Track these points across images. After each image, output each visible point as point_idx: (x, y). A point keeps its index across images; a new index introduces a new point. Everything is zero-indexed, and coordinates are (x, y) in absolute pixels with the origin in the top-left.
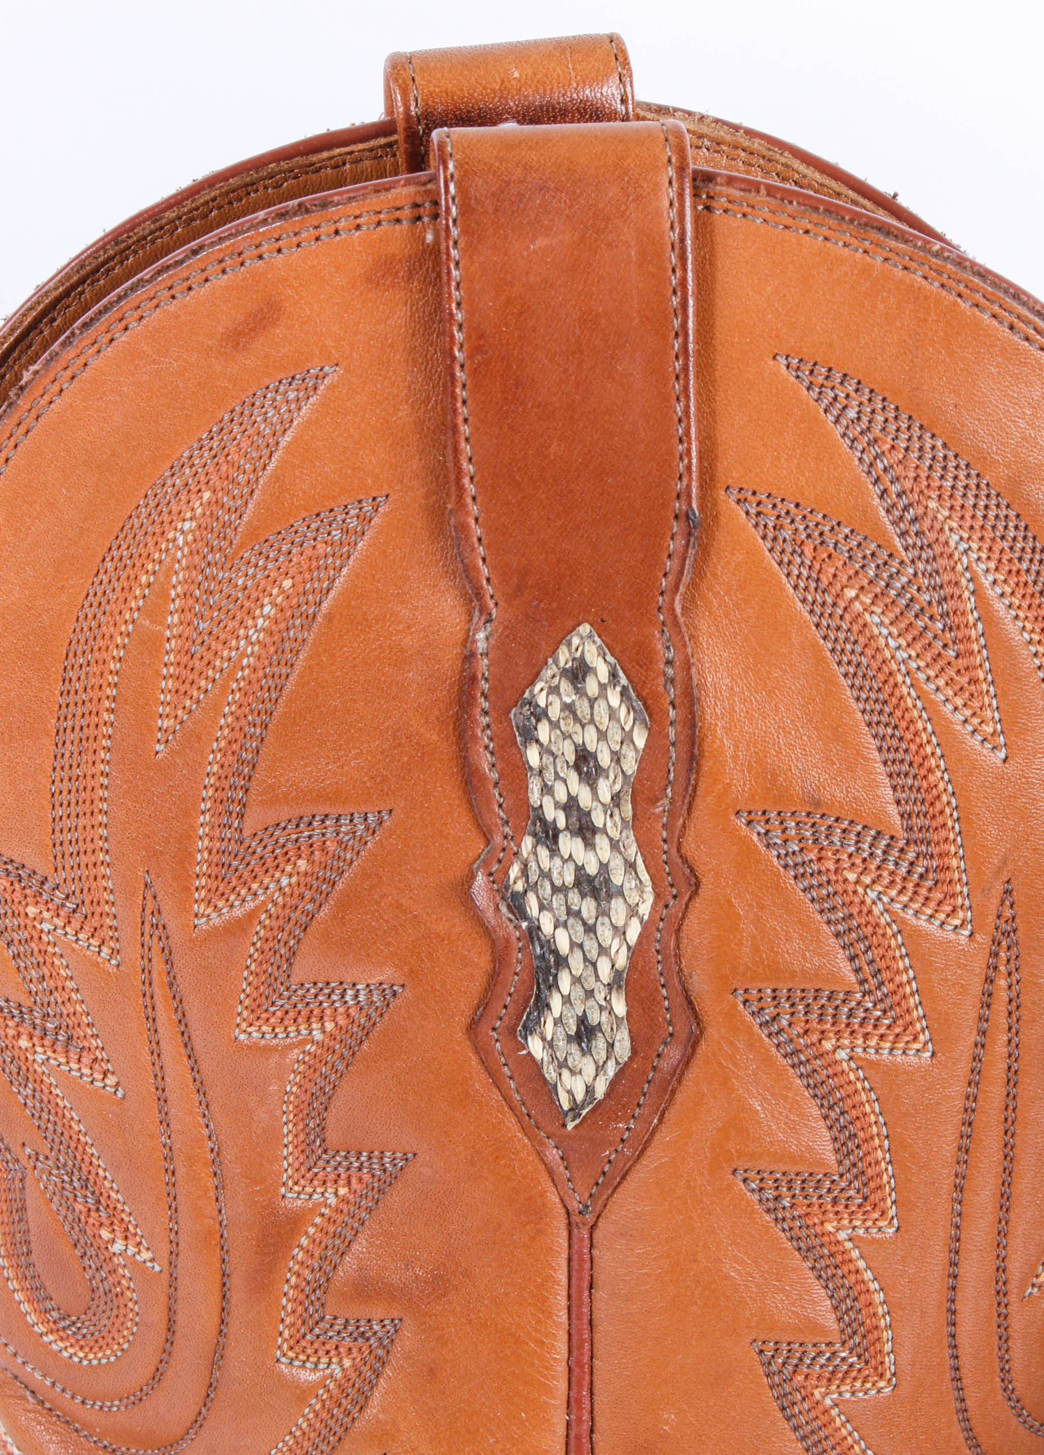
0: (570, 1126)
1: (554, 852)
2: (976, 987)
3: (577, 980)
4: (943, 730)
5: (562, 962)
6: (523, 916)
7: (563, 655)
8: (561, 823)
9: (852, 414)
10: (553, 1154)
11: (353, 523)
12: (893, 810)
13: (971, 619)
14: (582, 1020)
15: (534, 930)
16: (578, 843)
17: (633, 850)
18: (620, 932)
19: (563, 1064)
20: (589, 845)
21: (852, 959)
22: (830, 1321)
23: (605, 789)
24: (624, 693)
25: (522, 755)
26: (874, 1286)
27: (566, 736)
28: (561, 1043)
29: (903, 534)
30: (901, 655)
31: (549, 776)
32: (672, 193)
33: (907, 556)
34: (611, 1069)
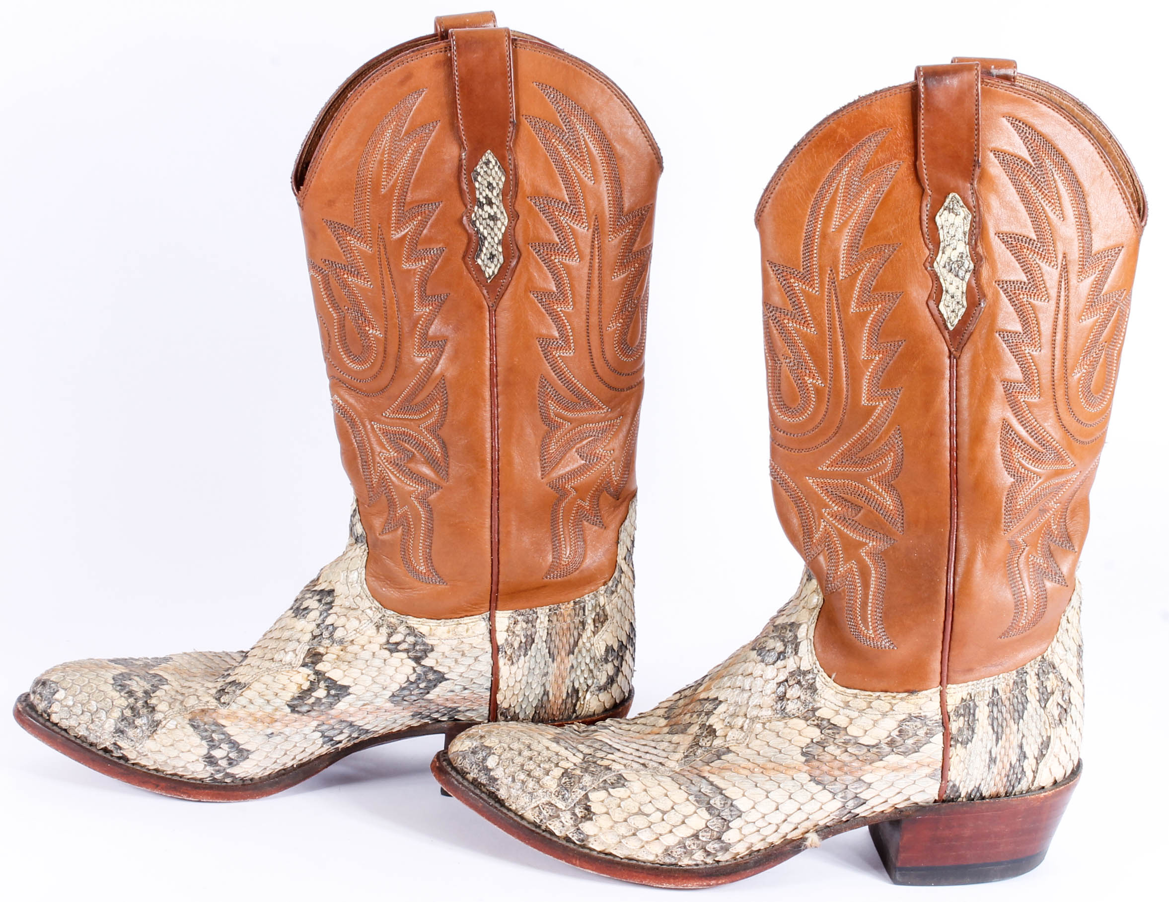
0: (489, 281)
1: (483, 210)
2: (589, 244)
3: (489, 243)
4: (578, 175)
5: (485, 238)
6: (476, 227)
7: (484, 158)
8: (484, 202)
9: (552, 96)
10: (485, 292)
11: (431, 128)
12: (566, 197)
13: (583, 147)
14: (491, 254)
15: (478, 230)
16: (489, 207)
17: (502, 209)
18: (500, 229)
19: (486, 266)
20: (492, 207)
21: (558, 235)
22: (556, 334)
23: (495, 193)
24: (499, 167)
25: (474, 185)
26: (567, 324)
27: (485, 179)
28: (486, 260)
29: (566, 126)
30: (566, 156)
31: (481, 190)
32: (507, 43)
33: (567, 131)
34: (499, 266)
